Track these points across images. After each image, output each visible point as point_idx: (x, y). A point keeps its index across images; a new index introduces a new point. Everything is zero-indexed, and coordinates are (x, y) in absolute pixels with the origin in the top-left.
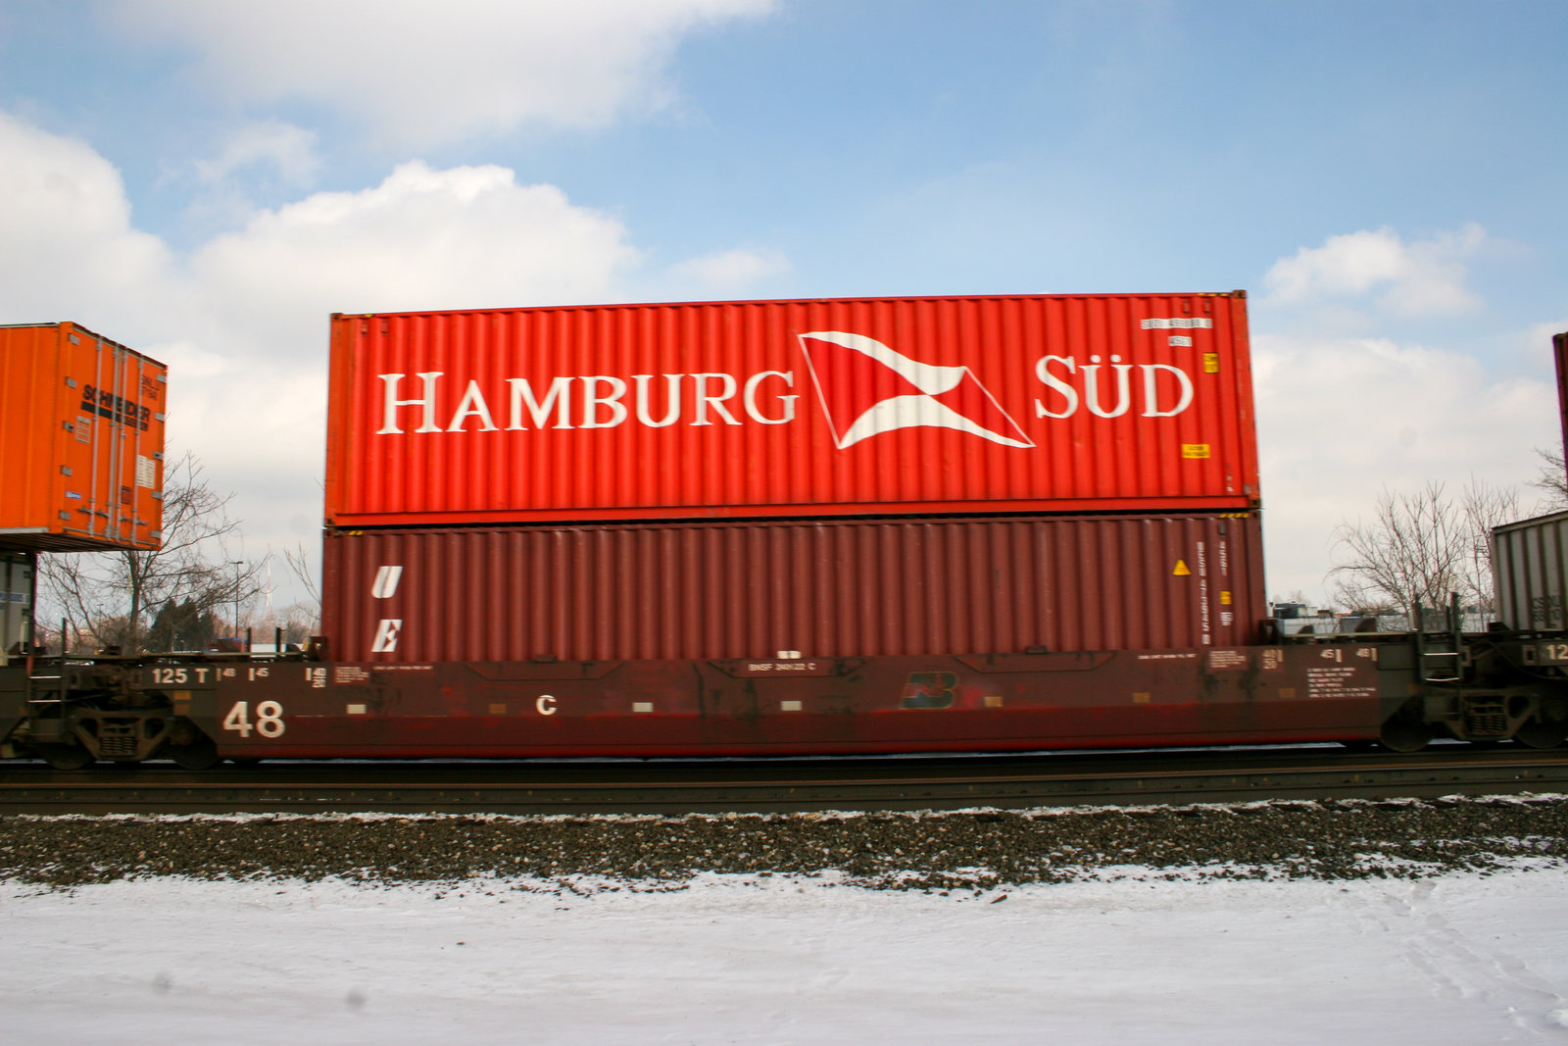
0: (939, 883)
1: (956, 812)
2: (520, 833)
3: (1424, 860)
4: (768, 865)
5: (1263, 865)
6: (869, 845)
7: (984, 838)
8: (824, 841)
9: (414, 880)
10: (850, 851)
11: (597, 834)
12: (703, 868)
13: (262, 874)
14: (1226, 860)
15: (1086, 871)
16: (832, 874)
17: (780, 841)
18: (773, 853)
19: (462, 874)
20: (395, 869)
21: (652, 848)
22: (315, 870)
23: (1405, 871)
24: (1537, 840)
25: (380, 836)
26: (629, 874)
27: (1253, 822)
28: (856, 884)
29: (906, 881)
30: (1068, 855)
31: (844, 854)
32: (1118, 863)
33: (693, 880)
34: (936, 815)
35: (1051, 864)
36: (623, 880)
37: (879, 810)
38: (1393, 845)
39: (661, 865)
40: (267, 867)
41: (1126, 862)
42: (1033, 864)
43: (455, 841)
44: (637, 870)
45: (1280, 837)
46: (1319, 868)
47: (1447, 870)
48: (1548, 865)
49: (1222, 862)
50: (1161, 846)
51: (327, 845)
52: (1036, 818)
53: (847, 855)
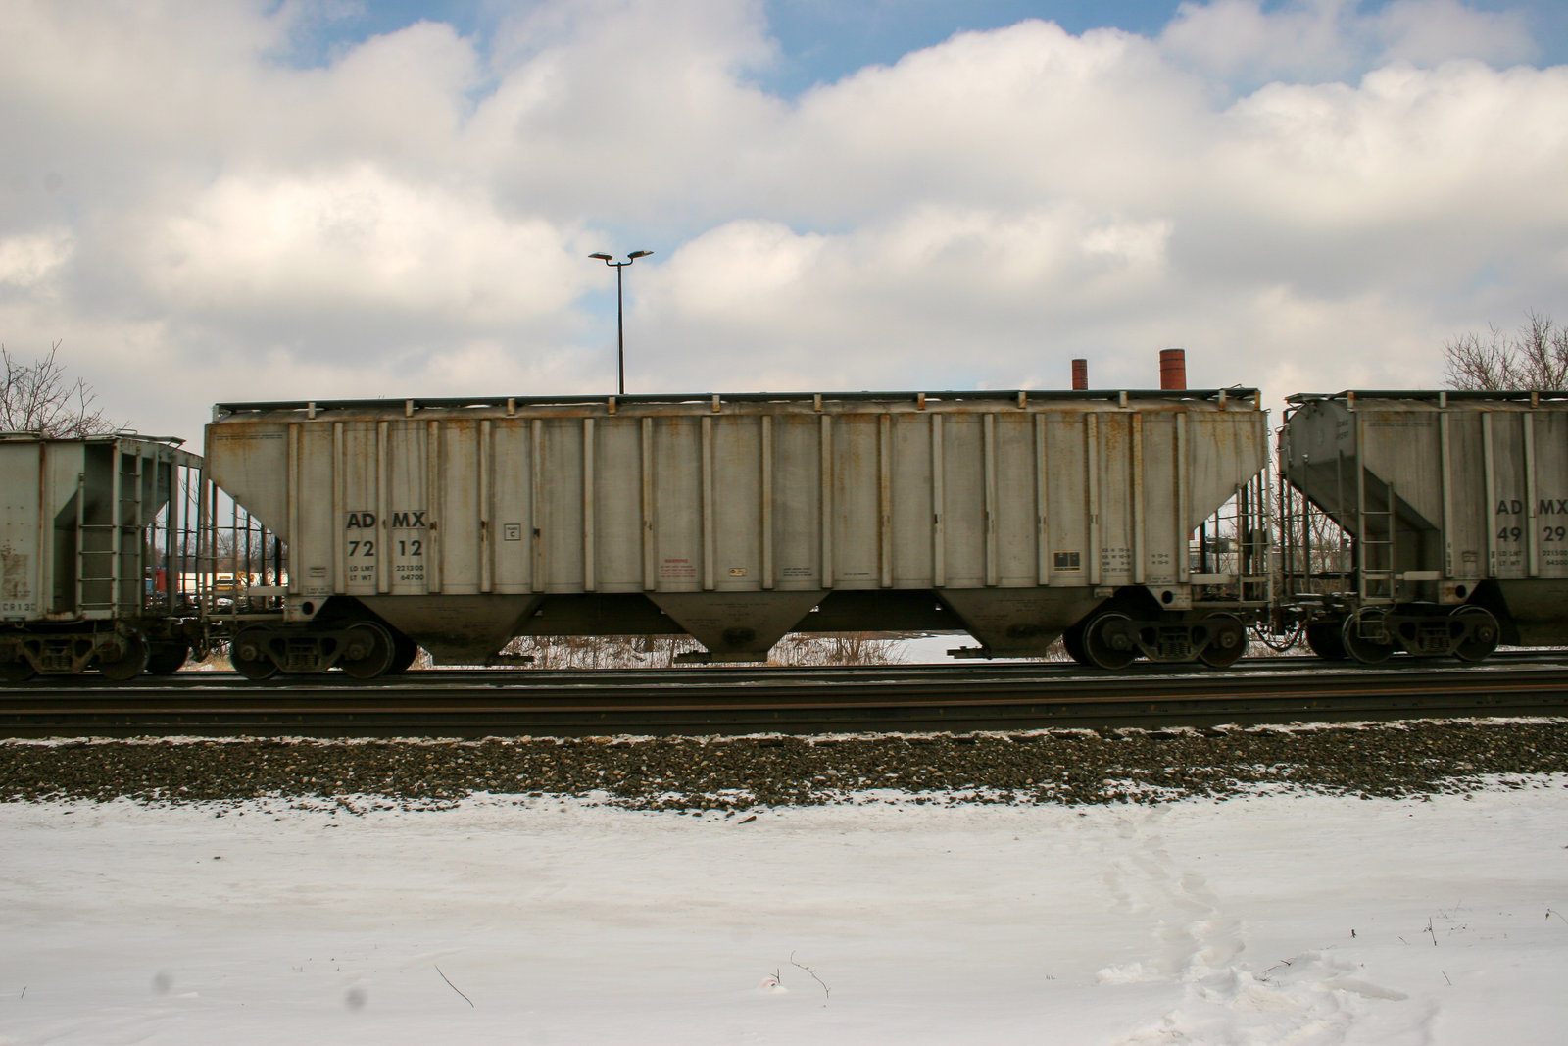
0: (697, 804)
1: (744, 737)
2: (316, 755)
3: (1170, 786)
4: (541, 785)
5: (1014, 790)
6: (644, 768)
7: (757, 762)
8: (603, 763)
9: (202, 800)
10: (624, 773)
11: (390, 755)
12: (478, 788)
13: (56, 795)
14: (981, 785)
15: (843, 794)
16: (599, 795)
17: (561, 764)
18: (550, 774)
19: (249, 794)
20: (185, 789)
21: (437, 769)
22: (110, 790)
23: (1147, 796)
24: (1285, 767)
25: (182, 758)
26: (407, 793)
27: (1022, 749)
28: (618, 804)
29: (665, 803)
30: (830, 778)
31: (616, 776)
32: (876, 787)
33: (466, 800)
34: (723, 740)
35: (812, 787)
36: (400, 801)
37: (671, 735)
38: (1146, 772)
39: (440, 785)
40: (64, 789)
41: (885, 786)
42: (794, 787)
43: (252, 763)
44: (416, 789)
45: (1041, 764)
46: (1066, 793)
47: (1188, 796)
48: (1284, 790)
49: (975, 788)
50: (924, 771)
51: (128, 767)
52: (817, 744)
53: (619, 777)
